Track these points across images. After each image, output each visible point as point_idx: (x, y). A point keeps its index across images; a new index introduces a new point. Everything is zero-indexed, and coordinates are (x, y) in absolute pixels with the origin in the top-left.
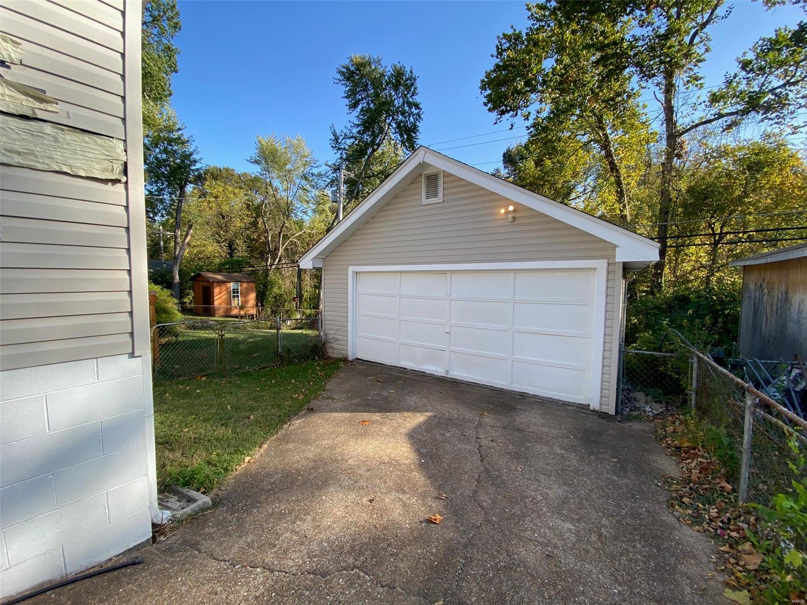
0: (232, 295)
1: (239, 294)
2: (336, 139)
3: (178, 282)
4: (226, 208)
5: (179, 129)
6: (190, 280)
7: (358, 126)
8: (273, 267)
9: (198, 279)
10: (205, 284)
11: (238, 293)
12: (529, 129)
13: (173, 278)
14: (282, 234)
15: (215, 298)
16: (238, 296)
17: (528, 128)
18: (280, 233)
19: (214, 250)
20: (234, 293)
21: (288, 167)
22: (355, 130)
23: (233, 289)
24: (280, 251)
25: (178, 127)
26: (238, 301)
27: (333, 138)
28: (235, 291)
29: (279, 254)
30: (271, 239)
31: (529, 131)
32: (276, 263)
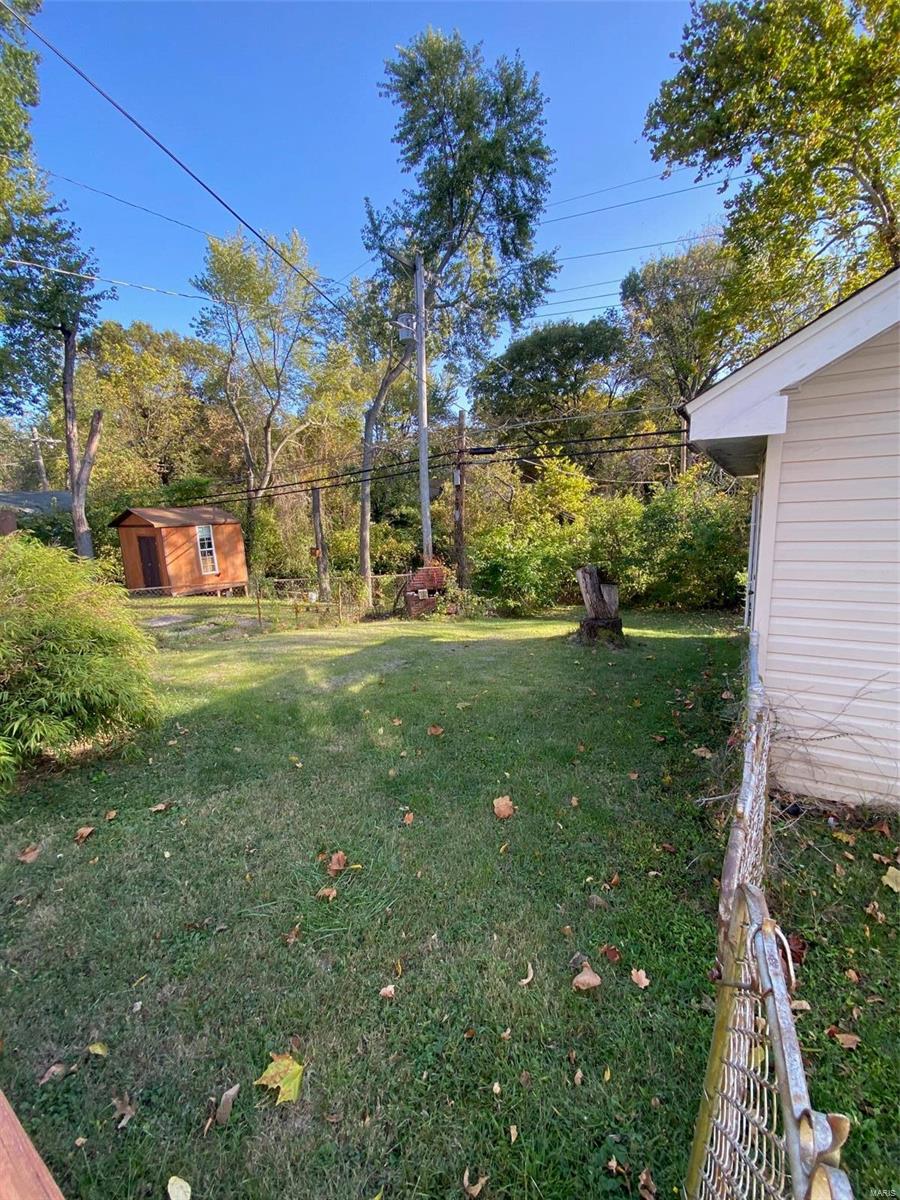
0: (200, 550)
1: (213, 549)
2: (375, 229)
3: (87, 532)
4: (149, 395)
5: (53, 210)
6: (110, 525)
7: (422, 198)
8: (261, 493)
9: (127, 522)
10: (143, 532)
11: (210, 545)
12: (730, 207)
13: (75, 524)
14: (270, 429)
15: (168, 560)
16: (211, 553)
17: (728, 205)
18: (266, 429)
19: (135, 470)
20: (203, 546)
21: (273, 300)
22: (415, 211)
23: (201, 540)
24: (271, 463)
25: (50, 206)
26: (213, 562)
27: (370, 225)
28: (206, 543)
29: (269, 469)
30: (250, 441)
31: (730, 211)
32: (265, 487)
